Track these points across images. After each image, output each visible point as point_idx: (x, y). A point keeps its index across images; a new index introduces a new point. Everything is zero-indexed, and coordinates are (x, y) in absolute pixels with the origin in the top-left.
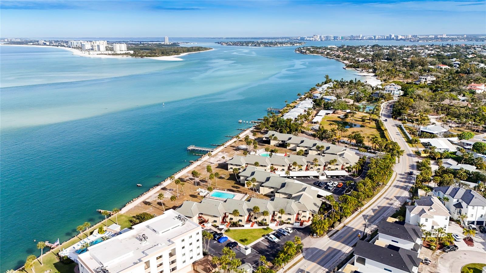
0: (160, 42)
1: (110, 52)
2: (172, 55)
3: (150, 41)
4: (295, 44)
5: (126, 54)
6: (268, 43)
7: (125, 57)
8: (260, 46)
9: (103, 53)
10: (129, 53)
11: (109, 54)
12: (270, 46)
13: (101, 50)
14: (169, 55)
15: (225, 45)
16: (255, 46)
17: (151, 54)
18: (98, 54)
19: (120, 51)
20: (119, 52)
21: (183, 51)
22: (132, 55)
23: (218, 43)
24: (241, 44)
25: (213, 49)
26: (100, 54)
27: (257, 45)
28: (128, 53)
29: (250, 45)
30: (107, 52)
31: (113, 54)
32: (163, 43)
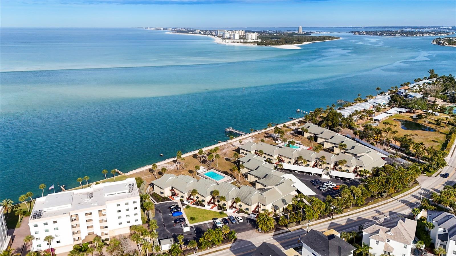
0: (294, 32)
1: (242, 41)
2: (294, 43)
3: (287, 30)
4: (439, 34)
5: (255, 42)
6: (406, 33)
7: (252, 45)
8: (395, 36)
9: (236, 41)
10: (258, 41)
11: (241, 42)
12: (407, 36)
13: (235, 39)
14: (291, 44)
15: (357, 34)
16: (390, 35)
17: (276, 42)
18: (232, 42)
19: (251, 39)
20: (248, 41)
21: (308, 40)
22: (259, 43)
23: (352, 32)
24: (375, 33)
25: (341, 39)
26: (234, 42)
27: (393, 35)
28: (256, 41)
29: (385, 34)
30: (239, 41)
31: (244, 43)
32: (296, 32)
